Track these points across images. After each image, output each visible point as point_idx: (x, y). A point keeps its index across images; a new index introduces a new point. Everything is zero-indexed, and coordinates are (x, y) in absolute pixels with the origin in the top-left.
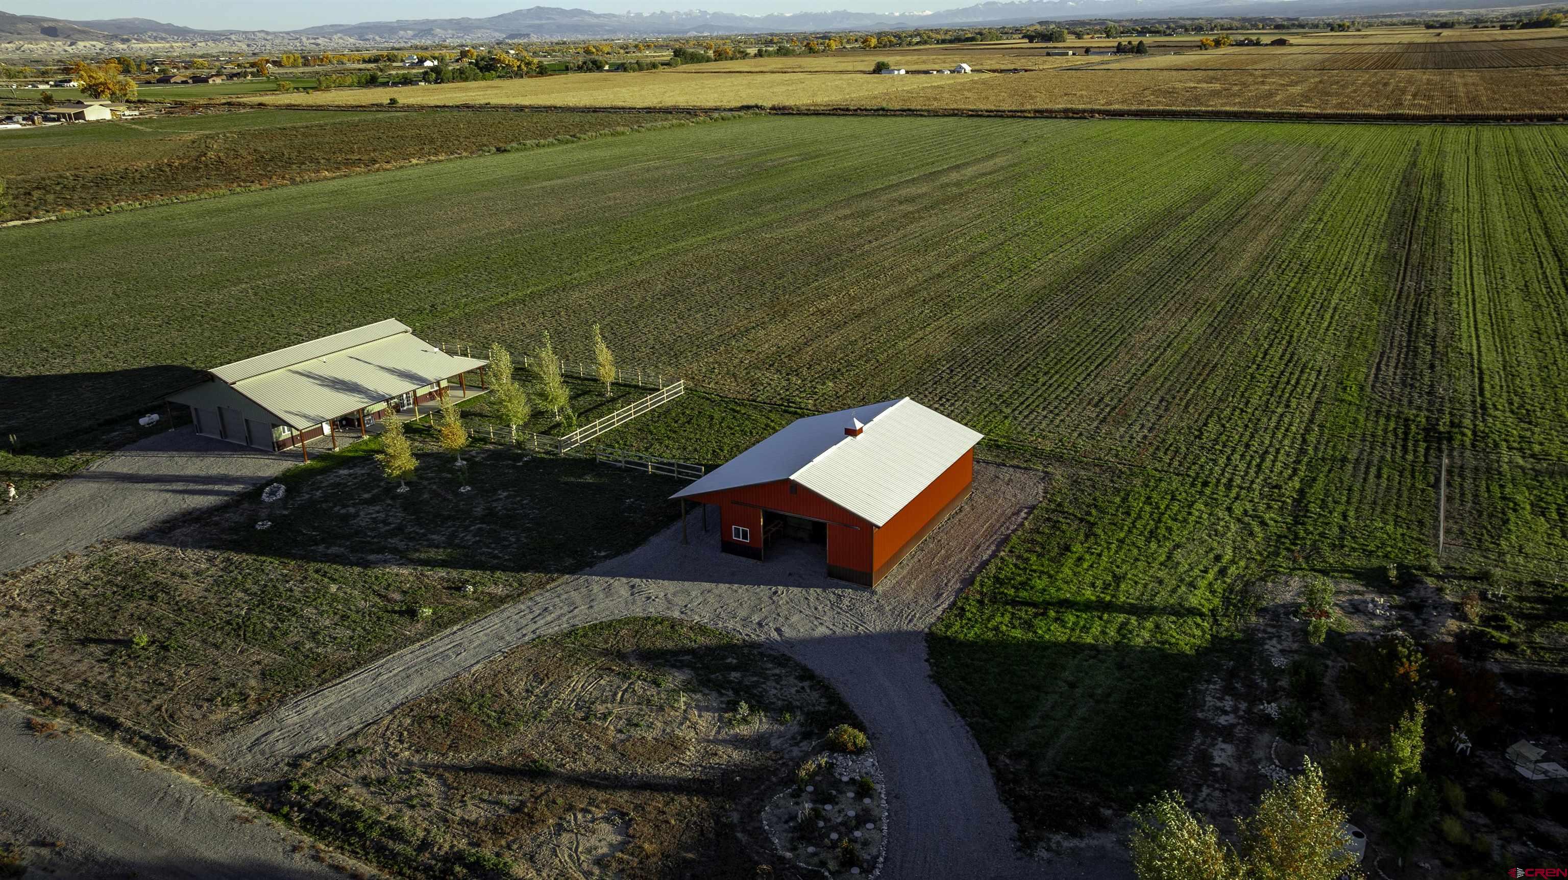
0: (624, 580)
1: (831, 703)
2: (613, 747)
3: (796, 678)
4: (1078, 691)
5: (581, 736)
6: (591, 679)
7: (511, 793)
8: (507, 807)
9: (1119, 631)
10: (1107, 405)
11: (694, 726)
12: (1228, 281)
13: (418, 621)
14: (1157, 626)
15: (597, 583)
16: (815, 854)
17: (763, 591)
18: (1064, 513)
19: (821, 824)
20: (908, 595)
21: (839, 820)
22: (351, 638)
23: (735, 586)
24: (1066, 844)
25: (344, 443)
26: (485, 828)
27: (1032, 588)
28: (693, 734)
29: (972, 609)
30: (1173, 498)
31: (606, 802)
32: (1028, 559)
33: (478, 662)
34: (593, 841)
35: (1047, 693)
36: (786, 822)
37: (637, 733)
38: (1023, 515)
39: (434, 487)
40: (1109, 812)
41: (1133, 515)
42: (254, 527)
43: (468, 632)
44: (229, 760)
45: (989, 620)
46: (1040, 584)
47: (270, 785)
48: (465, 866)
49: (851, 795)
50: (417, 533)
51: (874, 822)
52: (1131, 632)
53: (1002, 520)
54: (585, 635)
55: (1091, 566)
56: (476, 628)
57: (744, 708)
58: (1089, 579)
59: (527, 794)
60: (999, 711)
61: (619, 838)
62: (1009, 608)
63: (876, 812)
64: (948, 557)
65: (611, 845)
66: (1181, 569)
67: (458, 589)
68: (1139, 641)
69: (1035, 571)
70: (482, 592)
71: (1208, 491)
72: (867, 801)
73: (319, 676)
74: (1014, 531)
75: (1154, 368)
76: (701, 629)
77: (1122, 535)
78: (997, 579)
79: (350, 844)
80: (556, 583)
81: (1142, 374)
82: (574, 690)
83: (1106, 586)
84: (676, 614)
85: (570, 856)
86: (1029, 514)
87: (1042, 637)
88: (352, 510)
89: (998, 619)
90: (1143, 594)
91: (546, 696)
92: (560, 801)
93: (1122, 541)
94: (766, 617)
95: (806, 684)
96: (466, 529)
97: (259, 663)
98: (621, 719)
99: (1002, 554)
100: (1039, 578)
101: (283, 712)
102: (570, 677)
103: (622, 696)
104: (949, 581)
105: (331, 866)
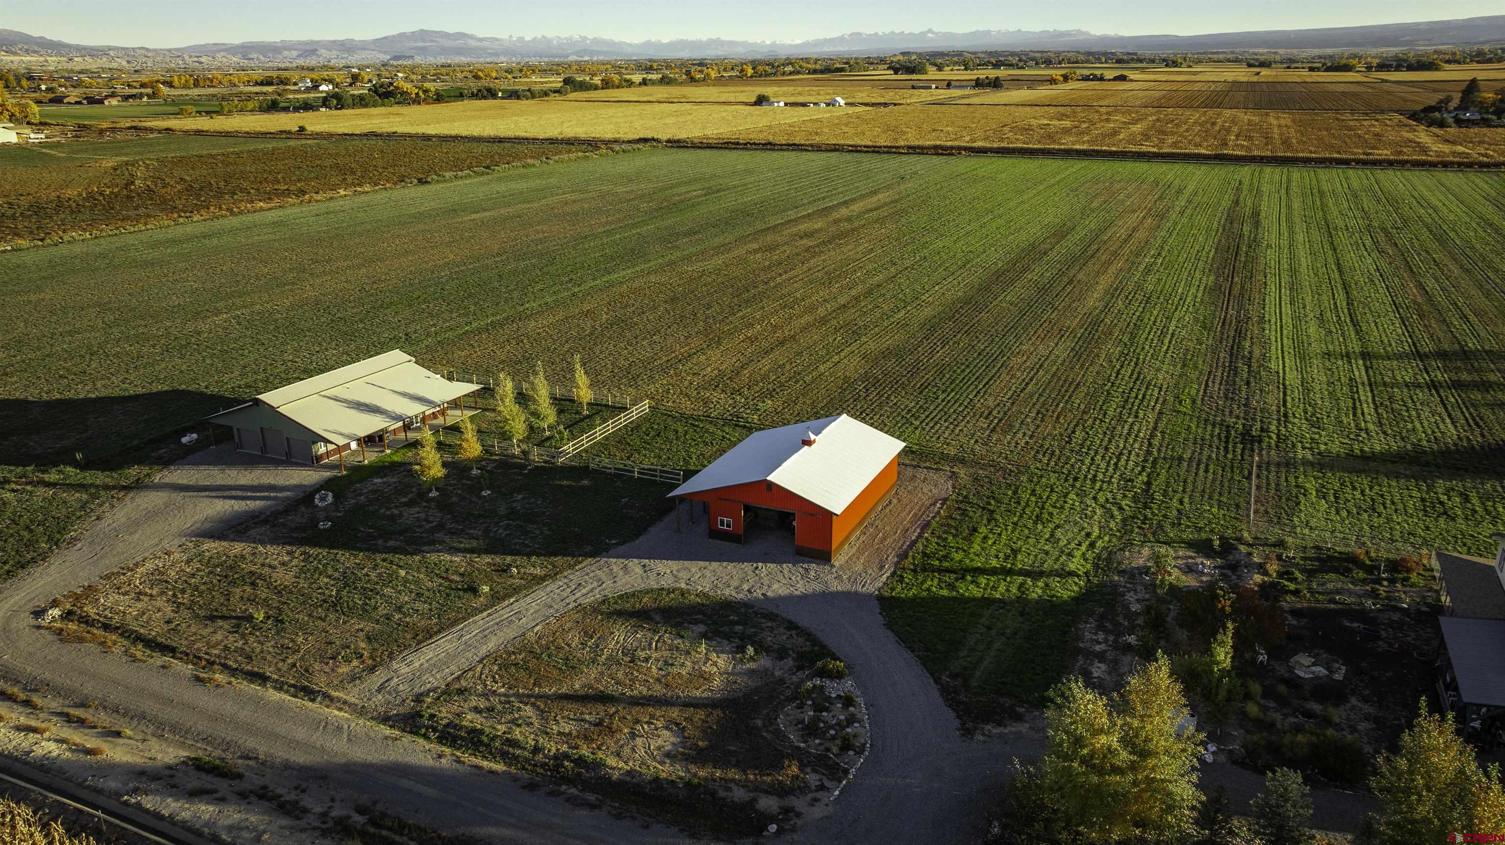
0: (635, 560)
1: (814, 645)
2: (658, 680)
3: (785, 628)
4: (993, 632)
5: (632, 673)
6: (629, 634)
7: (590, 714)
8: (590, 723)
9: (1019, 589)
10: (996, 417)
11: (715, 664)
12: (1085, 310)
13: (480, 596)
14: (1047, 585)
15: (616, 564)
16: (821, 744)
17: (747, 567)
18: (970, 503)
19: (822, 725)
20: (859, 567)
21: (834, 722)
22: (430, 610)
23: (725, 564)
24: (994, 731)
25: (370, 457)
26: (578, 737)
27: (952, 560)
28: (715, 669)
29: (908, 576)
30: (1052, 491)
31: (663, 716)
32: (946, 539)
33: (537, 625)
34: (660, 742)
35: (971, 633)
36: (796, 725)
37: (675, 670)
38: (938, 505)
39: (459, 492)
40: (1022, 710)
41: (1023, 504)
42: (317, 526)
43: (522, 603)
44: (365, 700)
45: (922, 583)
46: (958, 556)
47: (404, 715)
48: (571, 761)
49: (840, 705)
50: (458, 529)
51: (859, 722)
52: (1028, 590)
53: (923, 509)
54: (616, 603)
55: (994, 543)
56: (528, 599)
57: (750, 650)
58: (993, 552)
59: (603, 714)
60: (938, 647)
61: (678, 740)
62: (936, 574)
63: (859, 716)
64: (884, 538)
65: (673, 744)
66: (1062, 544)
67: (505, 571)
68: (1034, 595)
69: (952, 547)
70: (525, 573)
71: (1078, 485)
72: (852, 709)
73: (414, 638)
74: (933, 518)
75: (1030, 387)
76: (705, 595)
77: (1016, 519)
78: (924, 554)
79: (479, 752)
80: (583, 565)
81: (1021, 392)
82: (618, 642)
83: (1007, 557)
84: (683, 586)
85: (646, 752)
86: (943, 504)
87: (963, 595)
88: (396, 512)
89: (929, 583)
90: (1034, 562)
91: (597, 646)
92: (629, 717)
93: (1015, 524)
94: (753, 586)
95: (793, 632)
96: (497, 524)
97: (362, 630)
98: (659, 661)
99: (926, 535)
100: (956, 552)
101: (395, 665)
102: (612, 633)
103: (656, 645)
104: (888, 556)
105: (470, 766)
